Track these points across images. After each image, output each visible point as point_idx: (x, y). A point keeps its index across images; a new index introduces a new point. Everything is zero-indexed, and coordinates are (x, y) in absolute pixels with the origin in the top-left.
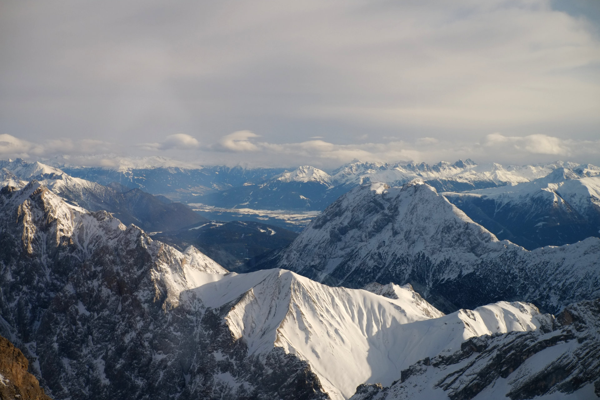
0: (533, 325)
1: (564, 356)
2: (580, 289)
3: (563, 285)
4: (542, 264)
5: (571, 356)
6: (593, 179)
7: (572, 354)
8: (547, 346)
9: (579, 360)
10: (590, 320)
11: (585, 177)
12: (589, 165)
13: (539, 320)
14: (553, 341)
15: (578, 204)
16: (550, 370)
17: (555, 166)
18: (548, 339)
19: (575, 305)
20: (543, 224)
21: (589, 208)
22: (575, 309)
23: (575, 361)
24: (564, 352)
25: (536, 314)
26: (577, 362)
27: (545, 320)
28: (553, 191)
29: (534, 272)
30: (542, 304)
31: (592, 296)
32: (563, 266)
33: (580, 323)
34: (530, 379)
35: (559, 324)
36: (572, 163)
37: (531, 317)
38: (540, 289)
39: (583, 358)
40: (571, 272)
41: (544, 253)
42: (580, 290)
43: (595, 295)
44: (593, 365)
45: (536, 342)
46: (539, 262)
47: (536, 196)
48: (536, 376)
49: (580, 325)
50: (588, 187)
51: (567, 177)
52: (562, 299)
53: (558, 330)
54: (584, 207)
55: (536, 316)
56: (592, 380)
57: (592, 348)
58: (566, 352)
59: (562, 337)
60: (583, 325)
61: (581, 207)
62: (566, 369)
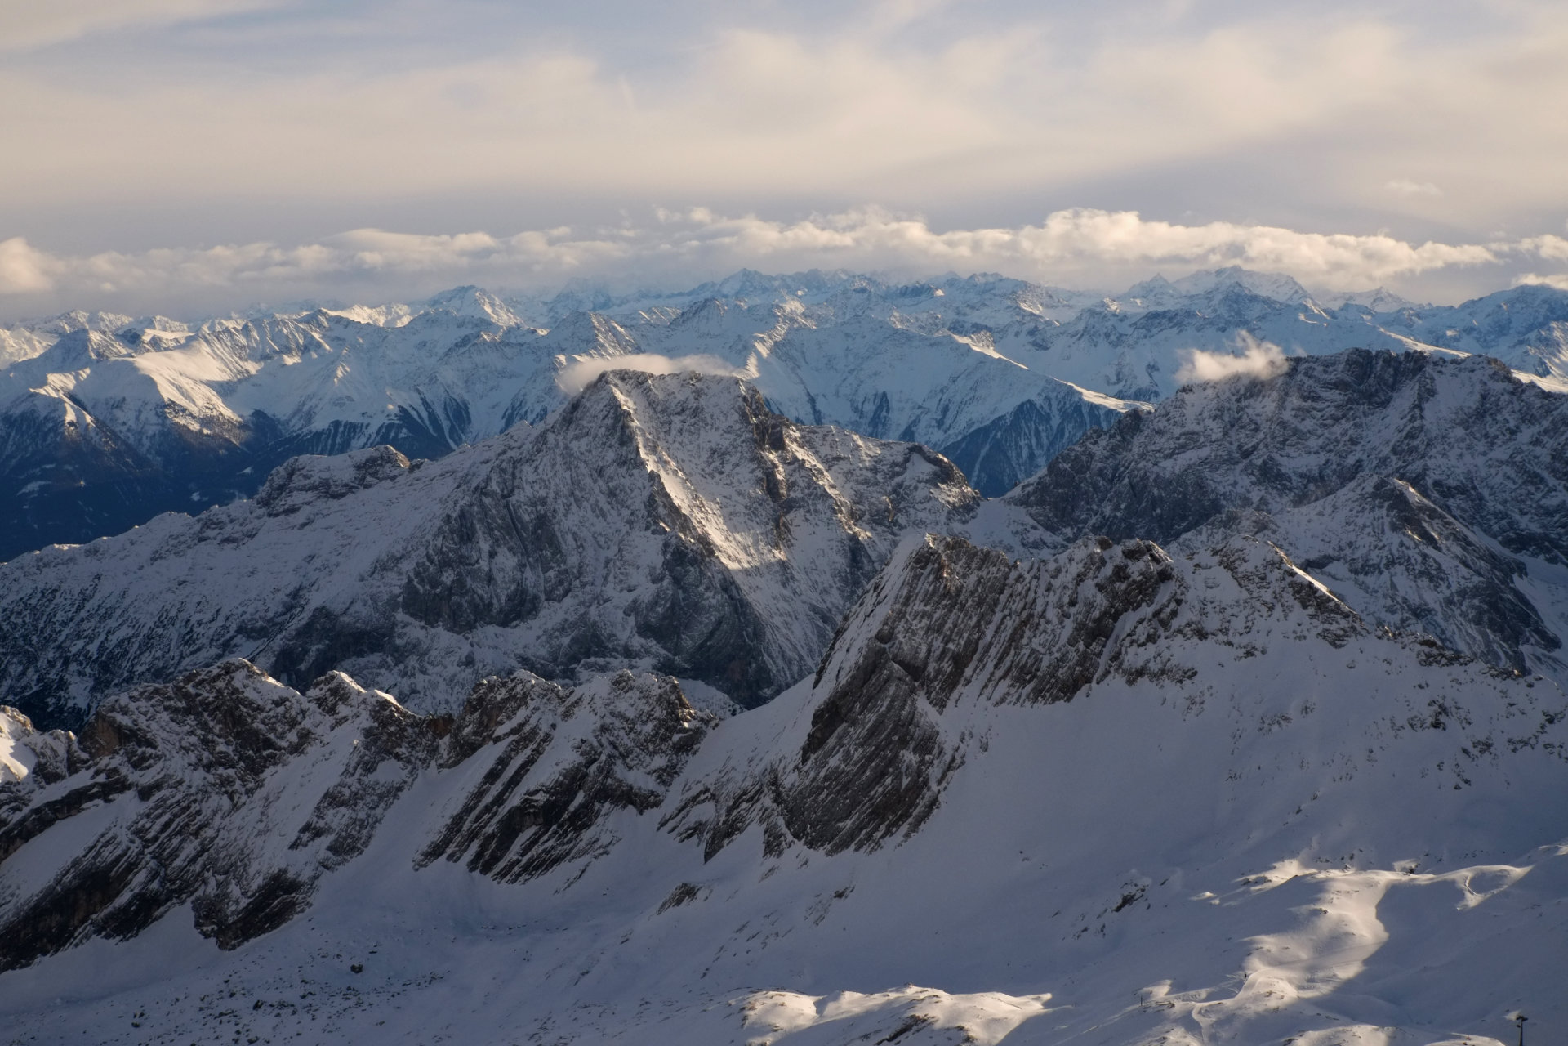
0: (18, 764)
1: (103, 840)
2: (147, 654)
3: (101, 648)
4: (39, 595)
5: (124, 837)
6: (169, 357)
7: (124, 830)
8: (57, 819)
9: (145, 847)
10: (165, 735)
11: (148, 351)
12: (158, 318)
13: (34, 750)
14: (73, 803)
15: (134, 427)
16: (70, 882)
17: (67, 327)
18: (58, 797)
19: (124, 699)
20: (40, 486)
21: (162, 433)
22: (125, 711)
23: (135, 849)
24: (102, 830)
25: (26, 733)
26: (141, 853)
27: (52, 749)
28: (61, 394)
29: (19, 621)
30: (48, 705)
31: (180, 672)
32: (98, 596)
33: (140, 747)
34: (17, 914)
35: (85, 756)
36: (112, 316)
37: (12, 743)
38: (39, 664)
39: (156, 838)
40: (118, 612)
41: (42, 564)
42: (146, 658)
43: (189, 668)
44: (183, 856)
45: (26, 810)
46: (30, 591)
47: (17, 412)
48: (32, 904)
49: (140, 751)
50: (155, 377)
51: (98, 354)
52: (100, 685)
53: (83, 770)
54: (150, 433)
55: (26, 739)
56: (184, 896)
57: (176, 810)
58: (110, 829)
59: (95, 790)
60: (149, 751)
61: (141, 433)
62: (113, 873)
